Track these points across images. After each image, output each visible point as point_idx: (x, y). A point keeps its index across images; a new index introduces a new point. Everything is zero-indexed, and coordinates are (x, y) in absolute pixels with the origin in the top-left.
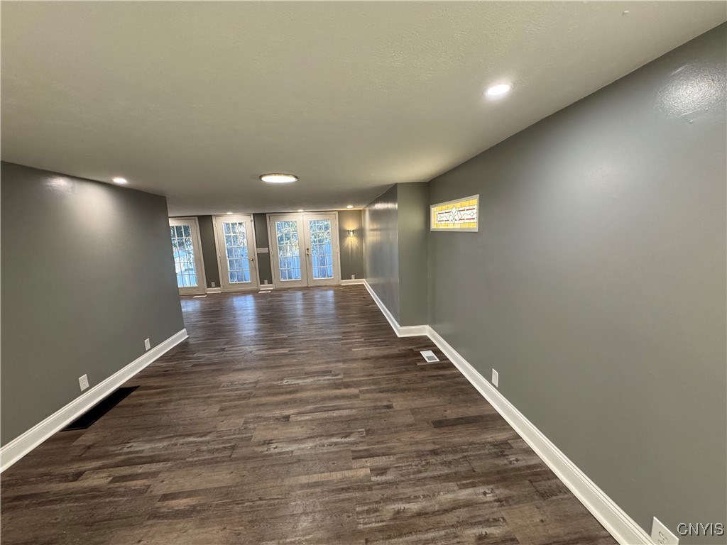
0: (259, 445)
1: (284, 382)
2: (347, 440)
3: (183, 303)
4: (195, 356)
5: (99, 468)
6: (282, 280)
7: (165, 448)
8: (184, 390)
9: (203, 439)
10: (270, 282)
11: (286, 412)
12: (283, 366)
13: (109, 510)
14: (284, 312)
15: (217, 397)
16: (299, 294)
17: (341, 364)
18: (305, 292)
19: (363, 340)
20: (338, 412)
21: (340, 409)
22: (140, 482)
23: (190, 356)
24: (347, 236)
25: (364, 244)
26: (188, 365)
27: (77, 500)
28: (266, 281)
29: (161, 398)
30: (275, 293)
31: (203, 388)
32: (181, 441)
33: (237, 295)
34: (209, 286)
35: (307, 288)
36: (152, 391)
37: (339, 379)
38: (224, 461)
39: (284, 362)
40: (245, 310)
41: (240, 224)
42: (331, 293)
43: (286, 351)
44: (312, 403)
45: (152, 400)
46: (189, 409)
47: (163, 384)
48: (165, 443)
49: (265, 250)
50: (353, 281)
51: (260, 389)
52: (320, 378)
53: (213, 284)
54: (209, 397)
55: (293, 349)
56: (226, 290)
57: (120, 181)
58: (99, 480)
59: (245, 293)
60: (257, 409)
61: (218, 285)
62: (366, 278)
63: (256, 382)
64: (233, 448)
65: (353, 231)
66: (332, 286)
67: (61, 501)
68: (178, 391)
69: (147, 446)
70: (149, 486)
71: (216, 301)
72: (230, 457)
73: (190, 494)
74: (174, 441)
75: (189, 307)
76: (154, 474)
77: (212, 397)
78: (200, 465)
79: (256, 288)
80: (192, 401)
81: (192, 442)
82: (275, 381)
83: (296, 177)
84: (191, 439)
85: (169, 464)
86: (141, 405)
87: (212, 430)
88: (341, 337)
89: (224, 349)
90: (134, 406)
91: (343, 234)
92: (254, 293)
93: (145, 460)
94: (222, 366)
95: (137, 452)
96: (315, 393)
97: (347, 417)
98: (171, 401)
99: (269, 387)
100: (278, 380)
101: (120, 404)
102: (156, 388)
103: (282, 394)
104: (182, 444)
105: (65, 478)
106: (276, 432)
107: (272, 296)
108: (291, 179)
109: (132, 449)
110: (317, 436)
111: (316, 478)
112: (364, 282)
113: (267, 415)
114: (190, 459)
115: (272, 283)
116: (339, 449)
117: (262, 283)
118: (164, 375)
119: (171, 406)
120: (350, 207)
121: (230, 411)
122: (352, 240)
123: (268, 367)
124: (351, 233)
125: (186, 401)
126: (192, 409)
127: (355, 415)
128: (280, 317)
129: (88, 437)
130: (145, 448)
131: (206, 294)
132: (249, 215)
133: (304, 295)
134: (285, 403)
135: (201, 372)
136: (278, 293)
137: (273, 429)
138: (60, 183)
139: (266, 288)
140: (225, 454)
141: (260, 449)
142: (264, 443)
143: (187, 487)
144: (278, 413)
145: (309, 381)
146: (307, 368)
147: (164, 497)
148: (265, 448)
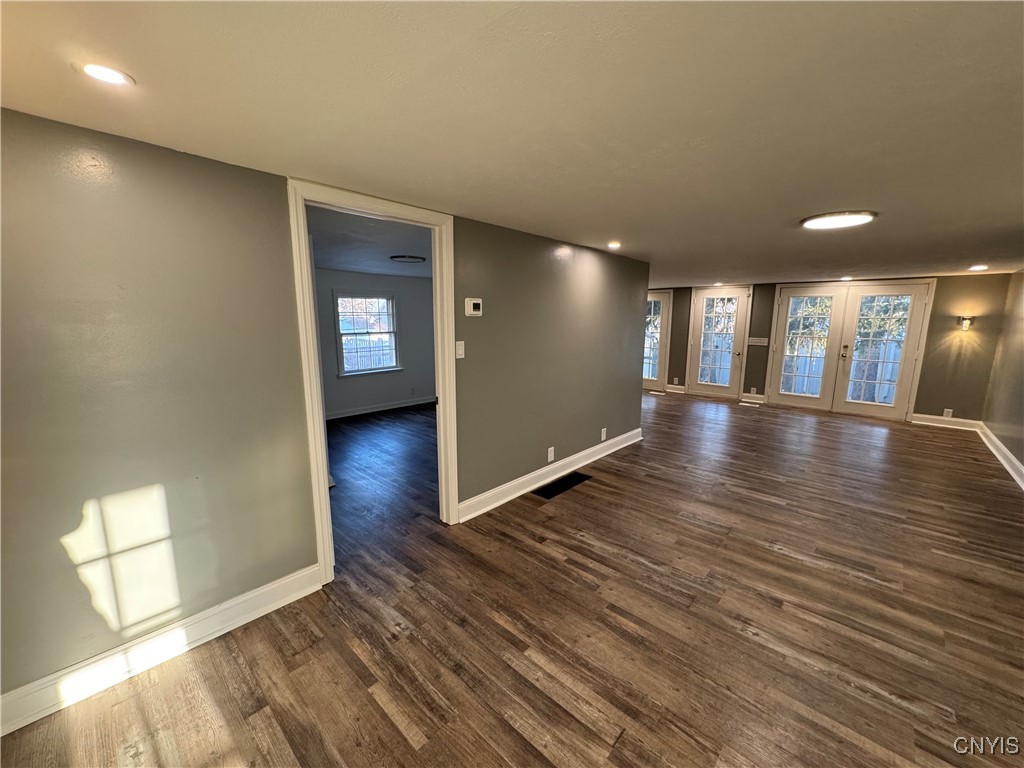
0: (730, 617)
1: (776, 548)
2: (905, 704)
3: (644, 399)
4: (649, 464)
5: (558, 542)
6: (782, 392)
7: (616, 556)
8: (637, 500)
9: (656, 567)
10: (761, 392)
11: (778, 594)
12: (775, 523)
13: (564, 587)
14: (781, 443)
15: (674, 524)
16: (810, 421)
17: (901, 566)
18: (824, 419)
19: (963, 541)
20: (885, 644)
21: (892, 644)
22: (590, 576)
23: (644, 462)
24: (952, 329)
25: (1000, 349)
26: (641, 472)
27: (541, 561)
28: (754, 389)
29: (611, 499)
30: (765, 409)
31: (658, 507)
32: (632, 556)
33: (707, 402)
34: (670, 382)
35: (830, 413)
36: (603, 487)
37: (891, 589)
38: (680, 609)
39: (777, 517)
40: (713, 425)
41: (729, 300)
42: (881, 433)
43: (783, 503)
44: (827, 602)
45: (605, 497)
46: (640, 524)
47: (615, 484)
48: (615, 550)
49: (763, 342)
50: (947, 421)
51: (734, 540)
52: (848, 570)
53: (676, 380)
54: (665, 521)
55: (795, 503)
56: (694, 392)
57: (614, 246)
58: (558, 553)
59: (718, 400)
60: (729, 566)
61: (682, 383)
62: (986, 420)
63: (730, 529)
64: (693, 598)
65: (973, 320)
66: (889, 421)
67: (531, 555)
68: (630, 498)
69: (597, 544)
70: (598, 586)
71: (678, 403)
72: (688, 607)
73: (639, 621)
74: (623, 552)
75: (648, 404)
76: (604, 577)
77: (669, 522)
78: (652, 595)
79: (735, 396)
80: (644, 516)
81: (643, 564)
82: (759, 539)
83: (875, 214)
84: (642, 560)
85: (618, 575)
86: (593, 497)
87: (668, 562)
88: (903, 517)
89: (685, 468)
90: (588, 496)
91: (941, 322)
92: (732, 403)
93: (595, 557)
94: (681, 489)
95: (589, 545)
96: (834, 590)
97: (904, 662)
98: (622, 506)
99: (749, 544)
100: (766, 540)
101: (575, 488)
102: (608, 485)
103: (772, 563)
104: (632, 561)
105: (533, 536)
106: (758, 613)
107: (761, 413)
108: (864, 219)
109: (584, 539)
110: (836, 661)
111: (826, 722)
112: (979, 427)
113: (744, 581)
114: (640, 583)
115: (763, 394)
116: (880, 707)
117: (747, 390)
118: (615, 474)
119: (622, 512)
120: (979, 269)
121: (691, 550)
122: (964, 338)
123: (749, 516)
124: (966, 323)
125: (638, 514)
126: (645, 526)
127: (931, 673)
128: (773, 449)
129: (549, 508)
130: (597, 545)
131: (665, 392)
132: (748, 286)
133: (820, 423)
134: (778, 579)
135: (656, 486)
136: (770, 411)
137: (753, 606)
138: (563, 253)
139: (753, 399)
140: (681, 600)
141: (731, 622)
142: (738, 617)
143: (636, 612)
144: (762, 587)
145: (824, 565)
146: (821, 544)
147: (612, 607)
148: (738, 625)
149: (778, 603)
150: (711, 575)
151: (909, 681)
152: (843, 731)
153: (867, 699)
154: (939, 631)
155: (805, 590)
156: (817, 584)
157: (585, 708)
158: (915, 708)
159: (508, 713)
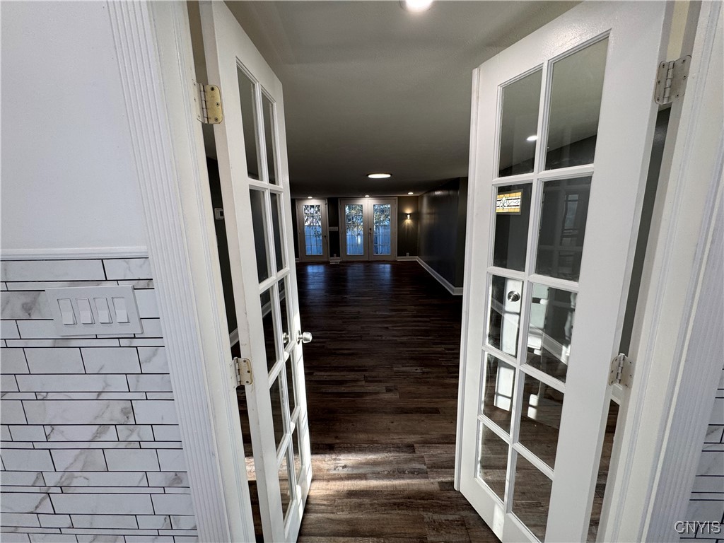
6: (347, 254)
9: (341, 332)
10: (338, 255)
11: (385, 325)
16: (361, 266)
18: (366, 265)
24: (405, 219)
25: (419, 226)
28: (335, 255)
30: (343, 264)
33: (312, 265)
35: (368, 262)
41: (317, 207)
42: (388, 266)
49: (335, 229)
50: (408, 258)
56: (303, 261)
59: (318, 263)
60: (366, 323)
62: (419, 256)
64: (361, 336)
65: (410, 214)
66: (390, 261)
72: (361, 339)
78: (346, 341)
79: (326, 260)
81: (336, 333)
82: (371, 312)
83: (391, 175)
84: (334, 332)
87: (344, 329)
91: (401, 216)
92: (326, 264)
97: (424, 329)
100: (373, 312)
103: (379, 318)
106: (383, 332)
107: (340, 267)
112: (417, 259)
113: (373, 325)
114: (339, 339)
116: (423, 341)
117: (332, 256)
120: (411, 193)
122: (408, 222)
124: (409, 216)
127: (430, 329)
132: (325, 200)
133: (365, 267)
134: (383, 322)
137: (380, 331)
139: (336, 260)
140: (358, 338)
141: (377, 338)
142: (378, 336)
143: (344, 347)
144: (380, 325)
145: (394, 313)
146: (391, 308)
147: (334, 349)
148: (380, 338)
149: (387, 328)
150: (362, 328)
151: (426, 333)
152: (418, 349)
153: (419, 340)
154: (428, 320)
155: (392, 322)
156: (395, 319)
157: (349, 377)
158: (430, 338)
159: (324, 390)
